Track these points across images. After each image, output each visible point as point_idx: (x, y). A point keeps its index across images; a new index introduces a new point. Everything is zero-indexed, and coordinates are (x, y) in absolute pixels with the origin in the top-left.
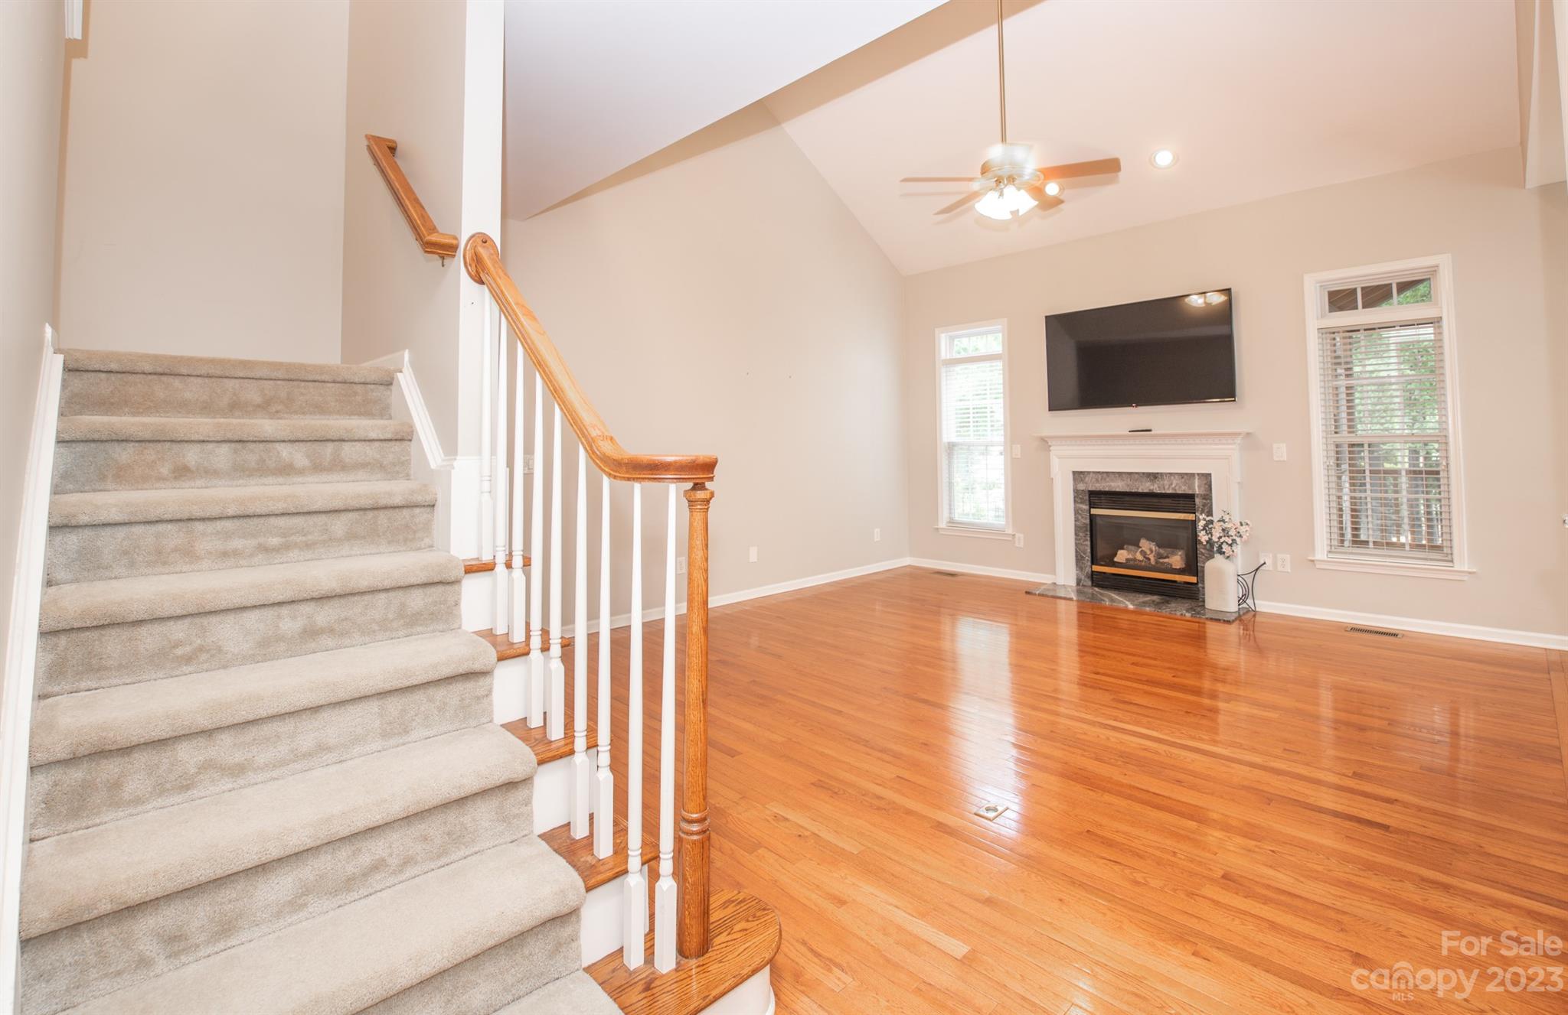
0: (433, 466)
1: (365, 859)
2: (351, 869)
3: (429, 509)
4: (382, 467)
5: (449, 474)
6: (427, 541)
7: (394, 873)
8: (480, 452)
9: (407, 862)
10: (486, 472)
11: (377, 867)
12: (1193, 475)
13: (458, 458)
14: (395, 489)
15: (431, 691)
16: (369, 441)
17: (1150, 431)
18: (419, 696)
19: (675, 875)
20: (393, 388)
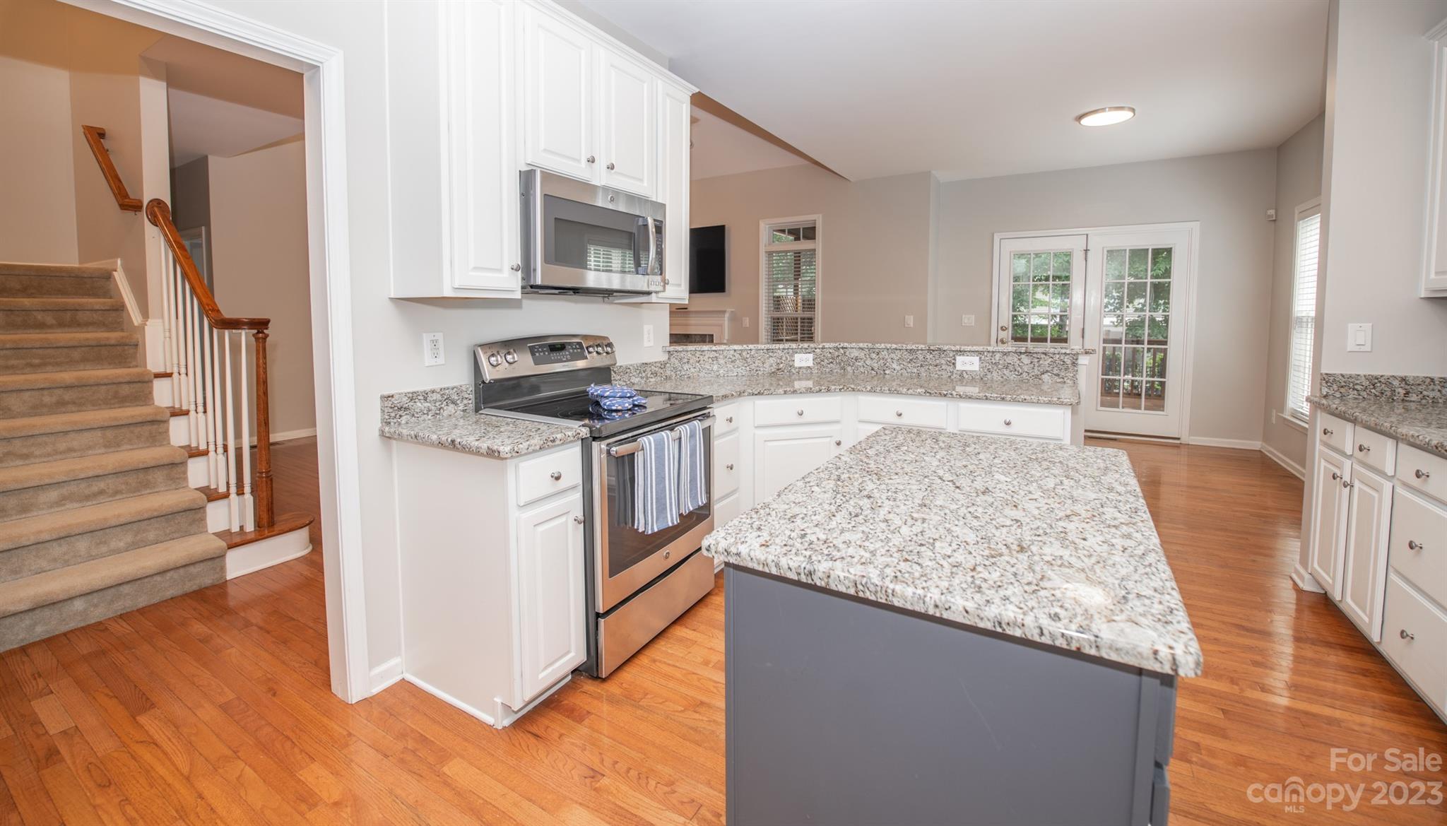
0: (136, 324)
1: (95, 489)
2: (87, 492)
3: (134, 347)
4: (104, 325)
5: (144, 328)
6: (134, 363)
7: (110, 496)
8: (162, 317)
9: (117, 492)
10: (167, 327)
11: (102, 492)
12: (706, 335)
13: (149, 320)
14: (114, 336)
15: (132, 428)
16: (95, 310)
17: (686, 309)
18: (124, 430)
19: (252, 493)
20: (111, 280)
